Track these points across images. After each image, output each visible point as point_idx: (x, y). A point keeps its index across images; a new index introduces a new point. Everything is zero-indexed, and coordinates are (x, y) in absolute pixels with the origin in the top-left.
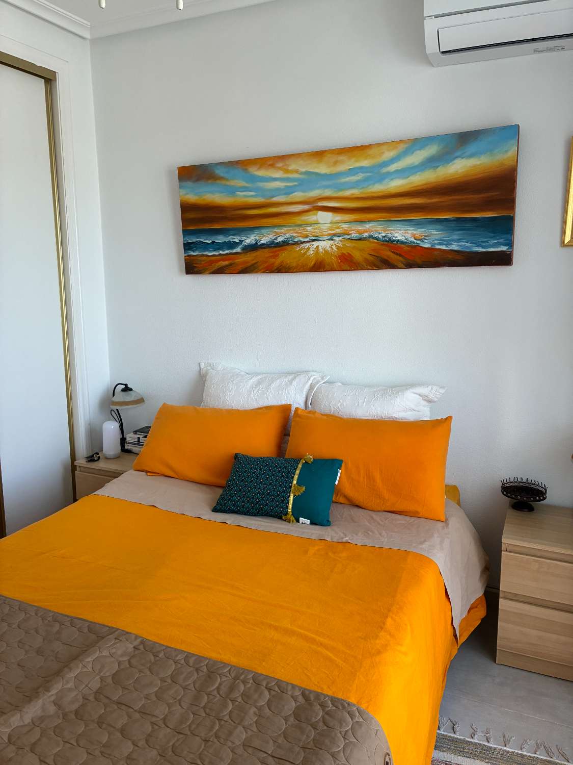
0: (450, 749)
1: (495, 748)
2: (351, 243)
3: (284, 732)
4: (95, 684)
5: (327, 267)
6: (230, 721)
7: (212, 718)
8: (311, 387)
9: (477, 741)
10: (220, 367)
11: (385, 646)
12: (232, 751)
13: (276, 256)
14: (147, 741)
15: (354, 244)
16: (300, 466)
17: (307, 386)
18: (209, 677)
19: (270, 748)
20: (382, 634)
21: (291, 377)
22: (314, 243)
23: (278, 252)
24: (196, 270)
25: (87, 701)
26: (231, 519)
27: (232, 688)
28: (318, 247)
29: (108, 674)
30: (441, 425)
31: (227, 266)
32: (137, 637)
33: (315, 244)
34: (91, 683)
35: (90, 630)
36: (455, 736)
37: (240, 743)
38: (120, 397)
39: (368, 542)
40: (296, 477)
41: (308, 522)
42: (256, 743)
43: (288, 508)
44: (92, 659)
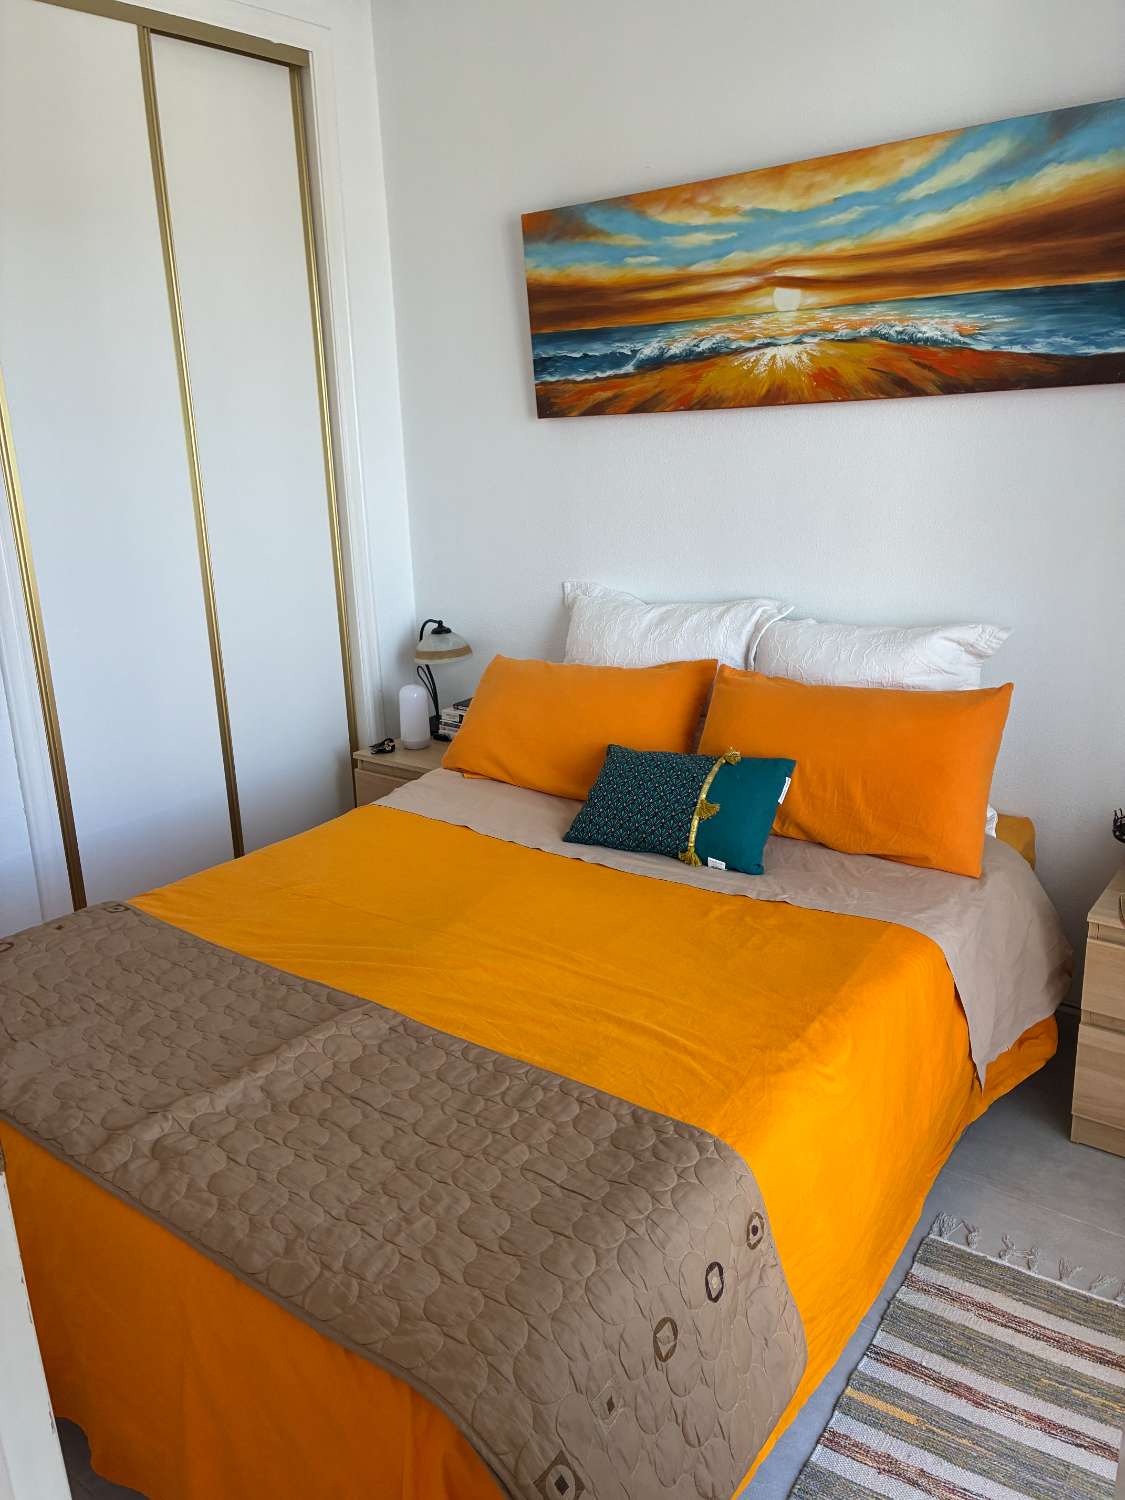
0: (954, 1268)
1: (1039, 1281)
2: (836, 347)
3: (588, 1160)
4: (325, 1070)
5: (791, 396)
6: (510, 1136)
7: (484, 1130)
8: (758, 627)
9: (1008, 1264)
10: (597, 591)
11: (793, 1064)
12: (502, 1174)
13: (696, 379)
14: (383, 1149)
15: (842, 351)
16: (716, 769)
17: (749, 627)
18: (495, 1078)
19: (561, 1176)
20: (797, 1044)
21: (721, 609)
22: (767, 350)
23: (700, 371)
24: (555, 409)
25: (308, 1091)
26: (590, 854)
27: (525, 1095)
28: (774, 357)
29: (345, 1060)
30: (992, 701)
31: (610, 400)
32: (396, 1014)
33: (770, 352)
34: (318, 1069)
35: (329, 1000)
36: (969, 1250)
37: (517, 1165)
38: (431, 643)
39: (822, 904)
40: (706, 787)
41: (722, 865)
42: (542, 1167)
43: (688, 841)
44: (323, 1038)
